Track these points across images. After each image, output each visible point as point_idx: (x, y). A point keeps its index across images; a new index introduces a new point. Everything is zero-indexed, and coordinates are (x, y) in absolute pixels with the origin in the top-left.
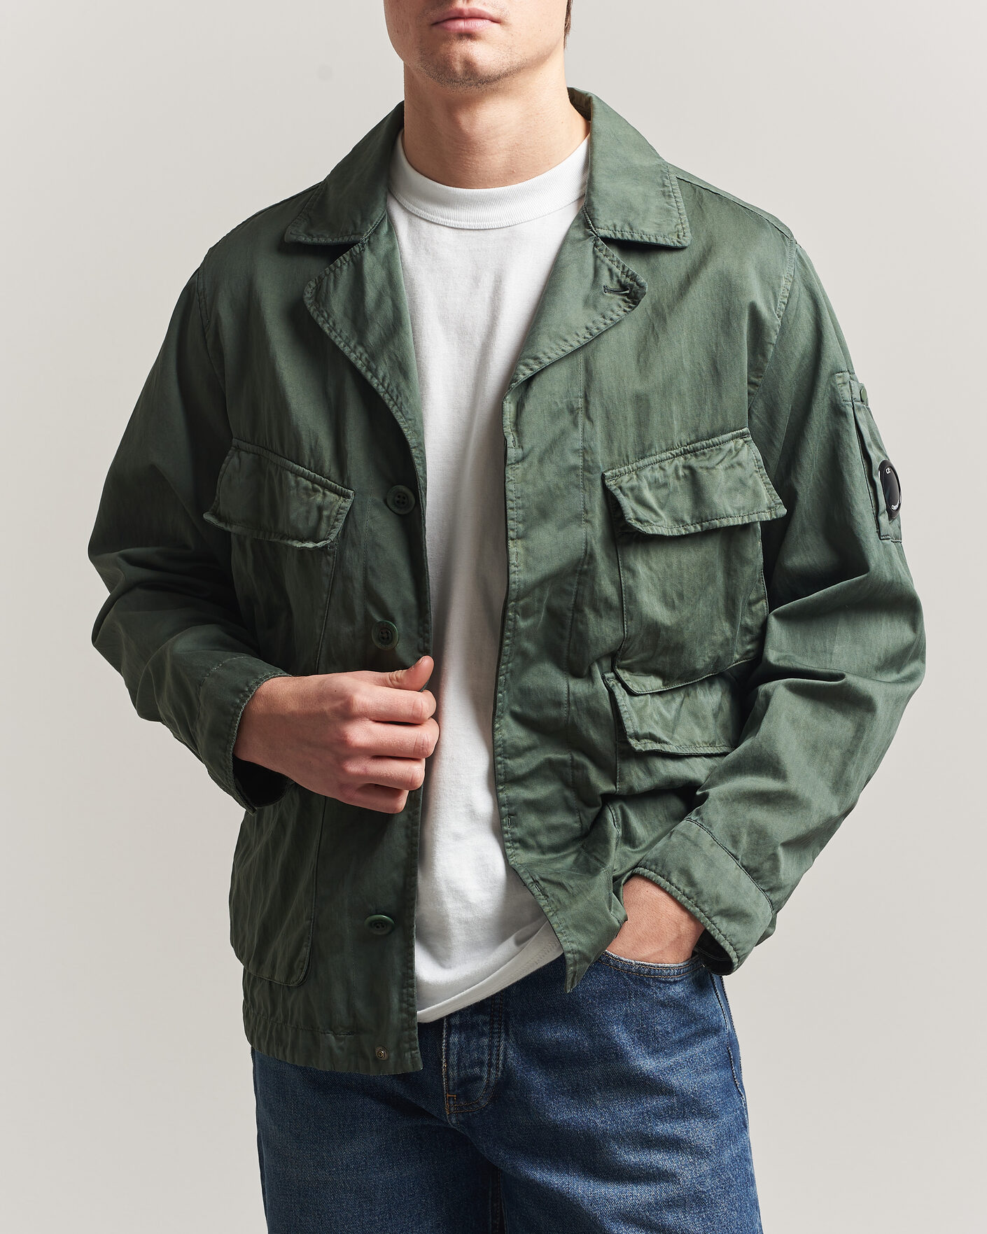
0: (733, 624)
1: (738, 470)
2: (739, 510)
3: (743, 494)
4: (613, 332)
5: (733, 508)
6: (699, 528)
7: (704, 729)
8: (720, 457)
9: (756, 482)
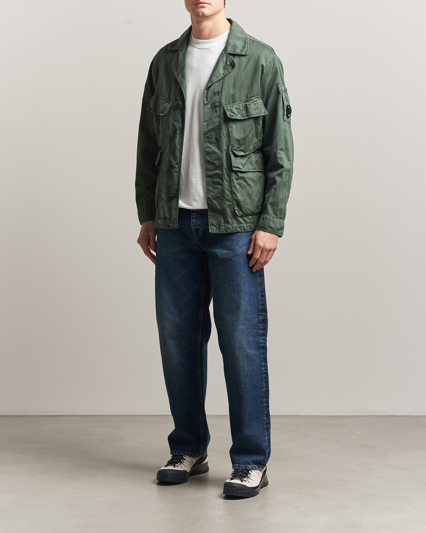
0: (257, 139)
1: (257, 105)
2: (257, 113)
3: (258, 110)
4: (229, 75)
5: (255, 113)
6: (247, 118)
7: (252, 166)
8: (252, 102)
9: (261, 107)
